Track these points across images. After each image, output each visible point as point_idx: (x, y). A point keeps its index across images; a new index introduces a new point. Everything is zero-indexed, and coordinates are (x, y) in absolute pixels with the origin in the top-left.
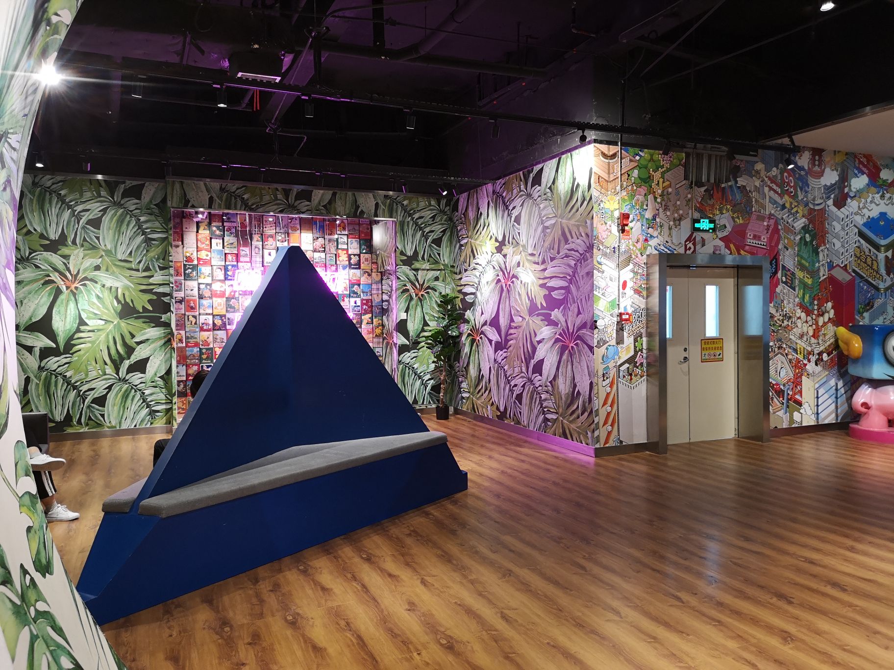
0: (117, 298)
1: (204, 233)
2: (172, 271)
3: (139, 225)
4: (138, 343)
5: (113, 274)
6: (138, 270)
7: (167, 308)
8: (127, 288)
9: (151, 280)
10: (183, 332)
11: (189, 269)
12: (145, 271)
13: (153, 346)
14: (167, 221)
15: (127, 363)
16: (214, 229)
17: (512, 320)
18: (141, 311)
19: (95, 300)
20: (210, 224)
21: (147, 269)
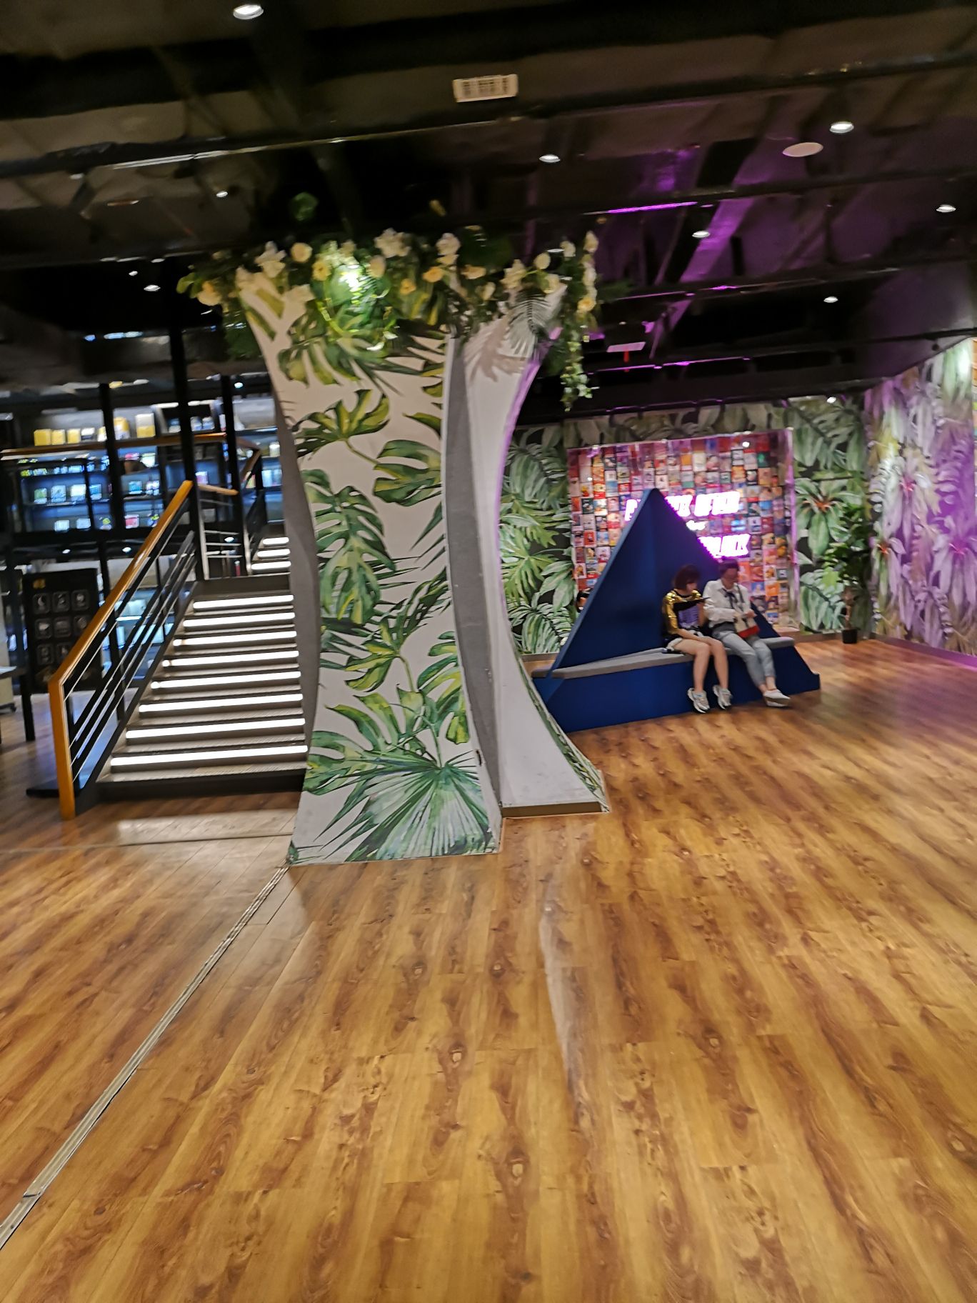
0: (526, 537)
1: (599, 465)
2: (570, 508)
3: (541, 467)
4: (546, 577)
5: (522, 515)
6: (541, 510)
7: (567, 544)
8: (534, 527)
9: (554, 518)
10: (583, 565)
11: (587, 504)
12: (548, 510)
13: (558, 578)
14: (564, 461)
15: (537, 595)
16: (607, 461)
17: (913, 530)
18: (546, 546)
19: (509, 541)
20: (603, 457)
21: (550, 508)
